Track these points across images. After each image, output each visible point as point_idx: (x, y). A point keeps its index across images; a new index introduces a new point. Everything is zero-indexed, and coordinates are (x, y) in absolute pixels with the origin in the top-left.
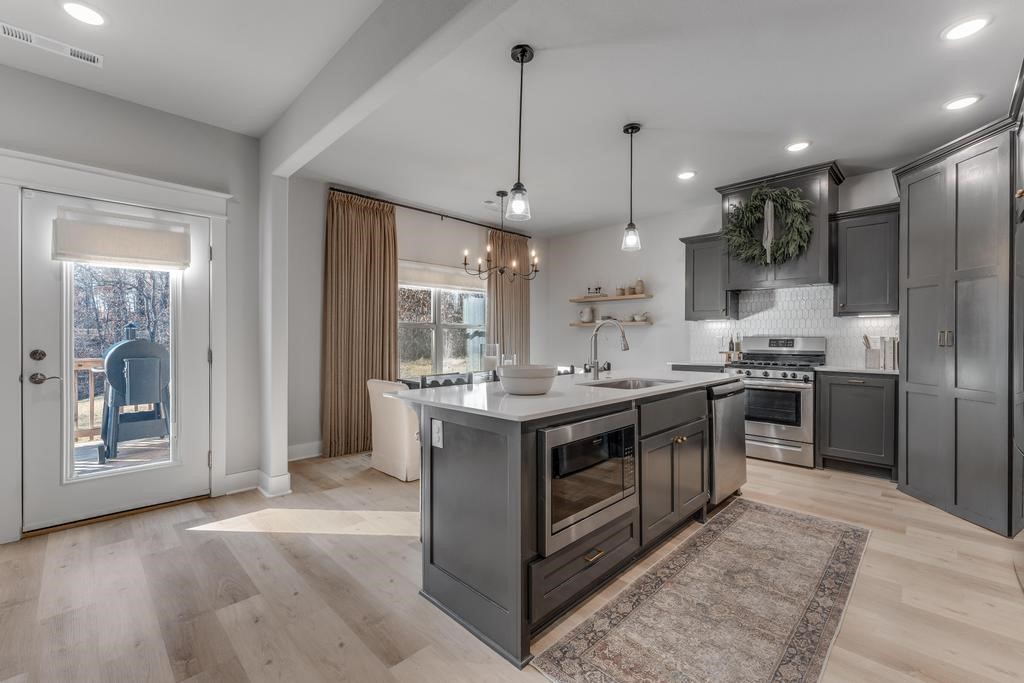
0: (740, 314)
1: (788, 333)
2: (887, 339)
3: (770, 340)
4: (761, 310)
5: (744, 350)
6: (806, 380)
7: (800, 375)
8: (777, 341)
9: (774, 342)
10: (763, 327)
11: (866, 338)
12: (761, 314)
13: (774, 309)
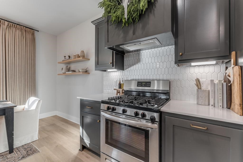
0: (125, 67)
1: (148, 78)
2: (216, 82)
3: (138, 82)
4: (135, 64)
5: (126, 88)
6: (153, 120)
7: (148, 114)
8: (142, 82)
9: (140, 84)
10: (136, 74)
11: (198, 81)
12: (135, 66)
13: (141, 63)
